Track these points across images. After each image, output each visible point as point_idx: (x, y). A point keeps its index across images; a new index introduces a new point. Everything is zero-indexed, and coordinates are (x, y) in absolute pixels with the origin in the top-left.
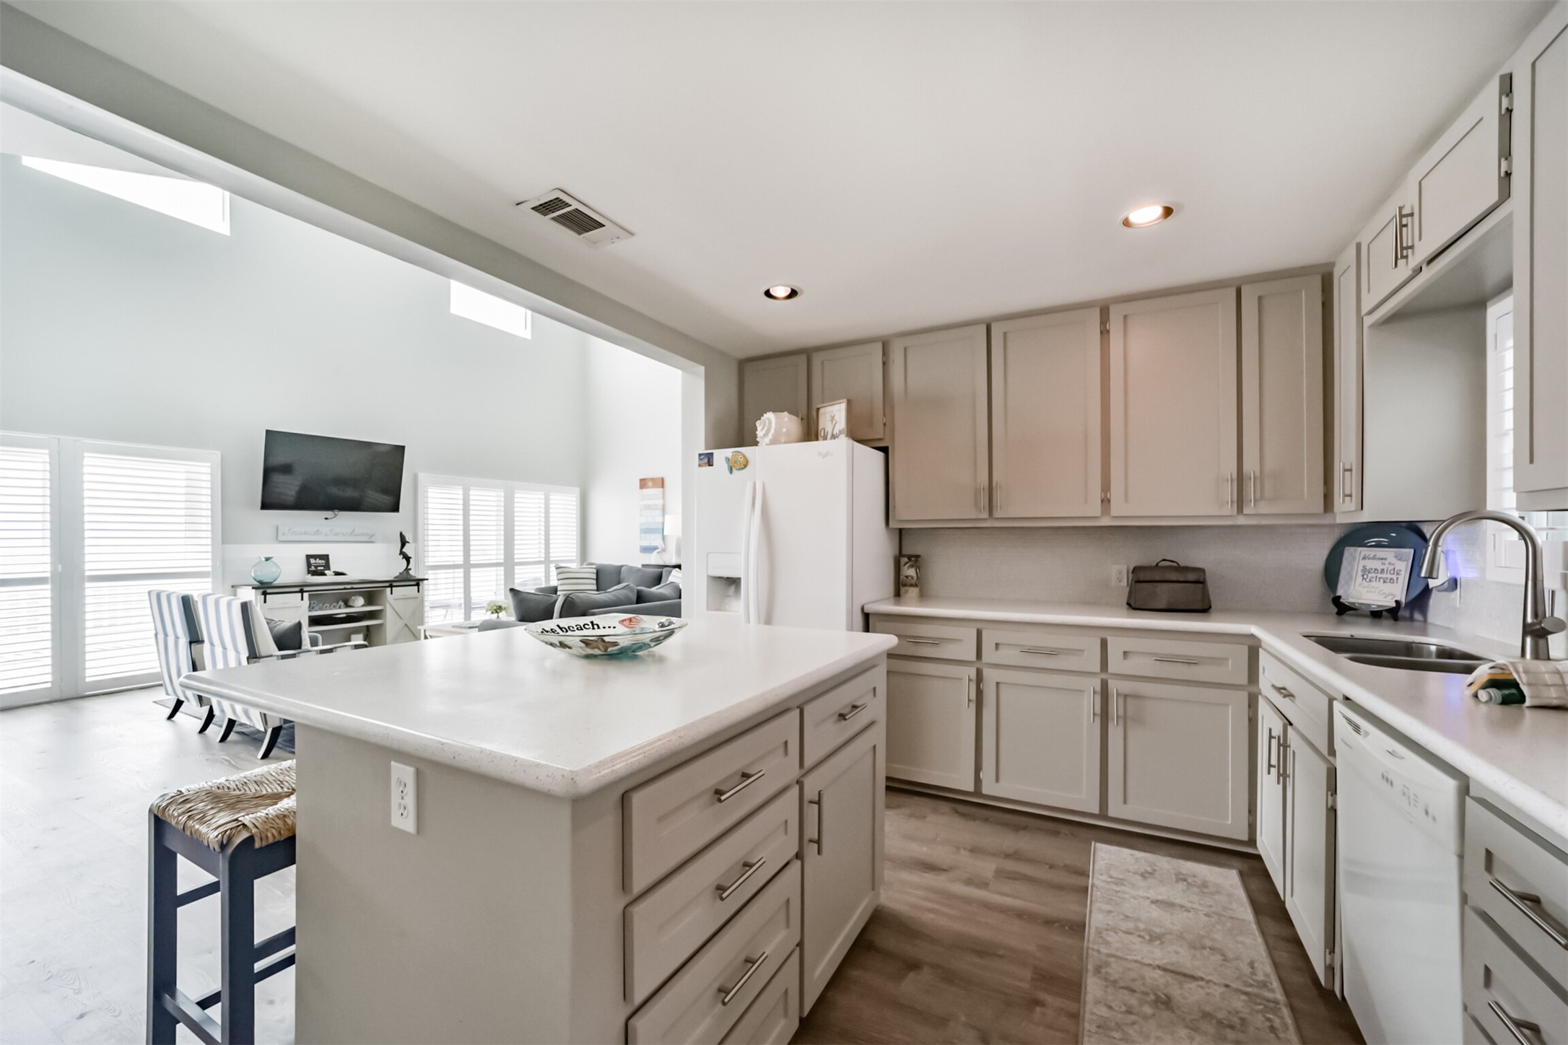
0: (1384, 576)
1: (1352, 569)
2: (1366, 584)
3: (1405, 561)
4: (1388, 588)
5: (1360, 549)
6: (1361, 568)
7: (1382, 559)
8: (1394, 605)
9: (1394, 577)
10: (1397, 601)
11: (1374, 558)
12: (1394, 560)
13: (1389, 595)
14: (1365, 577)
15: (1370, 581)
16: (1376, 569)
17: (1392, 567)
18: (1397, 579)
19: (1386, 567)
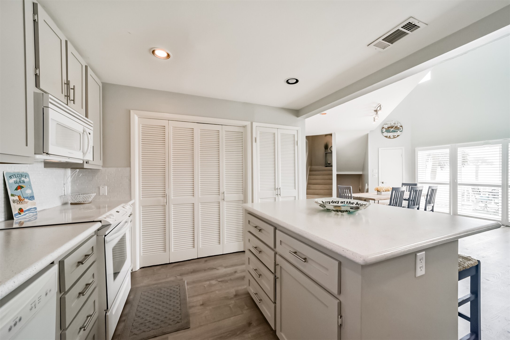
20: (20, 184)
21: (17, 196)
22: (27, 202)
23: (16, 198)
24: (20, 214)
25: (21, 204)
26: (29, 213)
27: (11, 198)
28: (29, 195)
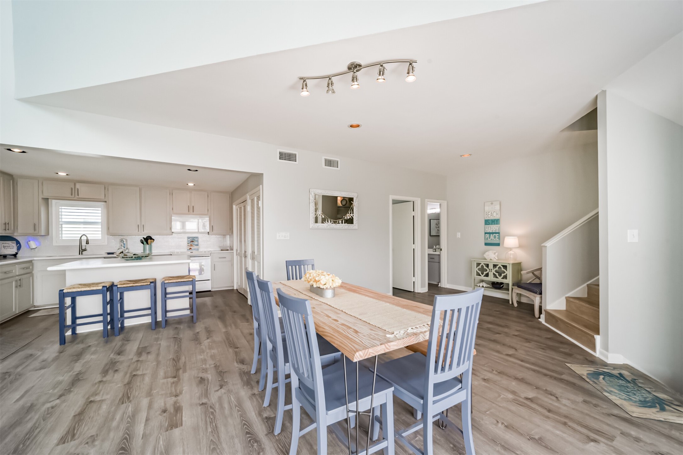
0: (10, 247)
2: (6, 250)
3: (15, 244)
4: (12, 250)
6: (2, 246)
7: (8, 243)
8: (15, 253)
9: (13, 247)
10: (16, 253)
11: (6, 243)
12: (12, 244)
13: (13, 252)
14: (5, 248)
16: (7, 246)
19: (10, 245)
20: (193, 241)
21: (190, 244)
22: (194, 246)
25: (191, 247)
28: (196, 244)
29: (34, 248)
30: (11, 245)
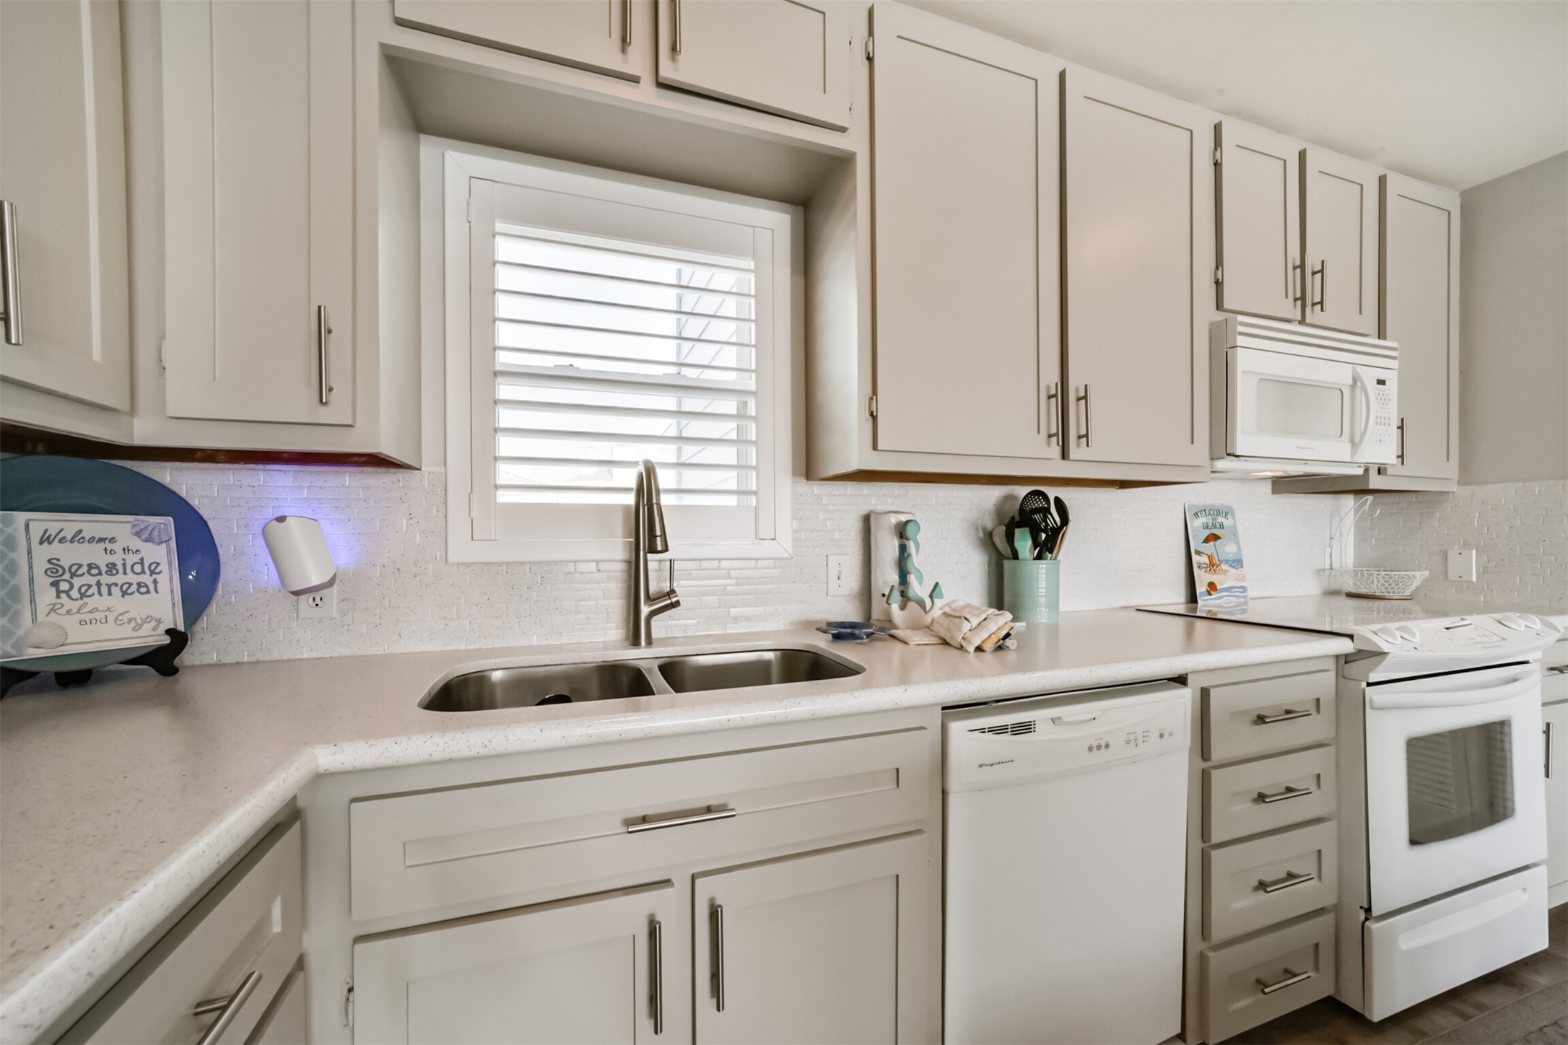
0: (120, 579)
1: (12, 568)
2: (75, 606)
3: (161, 543)
4: (137, 606)
5: (21, 517)
6: (40, 565)
7: (102, 540)
8: (166, 640)
9: (146, 578)
10: (169, 632)
11: (77, 537)
12: (136, 543)
13: (144, 621)
14: (64, 586)
15: (83, 596)
16: (90, 566)
17: (136, 558)
18: (155, 582)
19: (117, 559)
20: (1214, 531)
21: (1207, 557)
22: (1225, 572)
23: (1205, 559)
24: (1211, 595)
25: (1213, 574)
26: (1228, 596)
27: (1195, 558)
28: (1231, 556)
29: (315, 581)
30: (131, 559)
